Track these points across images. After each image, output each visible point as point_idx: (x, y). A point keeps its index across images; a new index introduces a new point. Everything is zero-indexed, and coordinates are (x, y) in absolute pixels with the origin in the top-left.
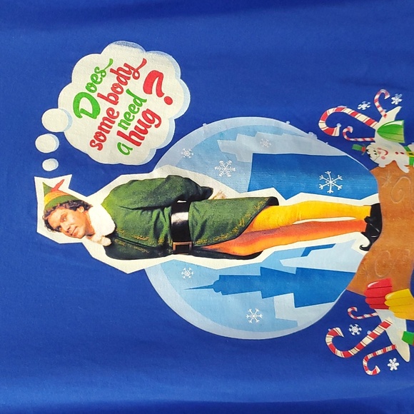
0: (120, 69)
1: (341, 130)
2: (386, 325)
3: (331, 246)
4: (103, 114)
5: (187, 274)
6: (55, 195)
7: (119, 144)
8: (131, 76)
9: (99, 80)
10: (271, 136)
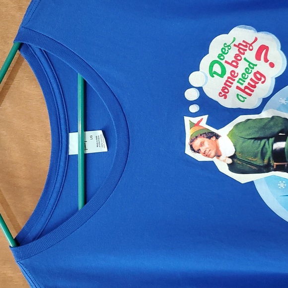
0: (240, 44)
4: (228, 74)
5: (282, 185)
6: (197, 128)
7: (238, 95)
8: (247, 49)
9: (226, 52)
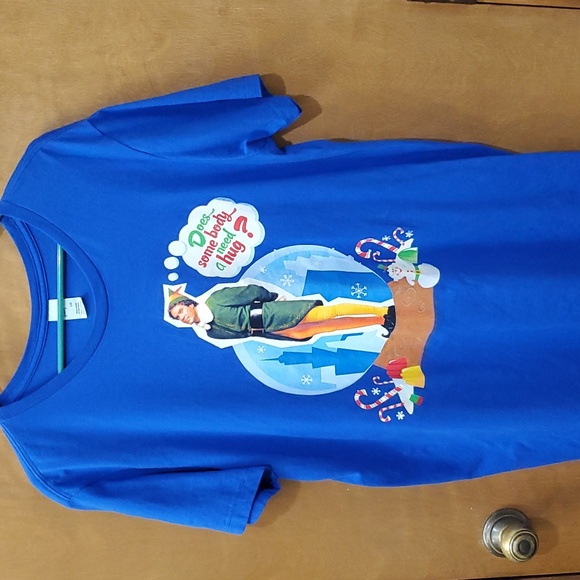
0: (219, 215)
1: (372, 254)
2: (399, 389)
3: (361, 334)
4: (208, 244)
5: (261, 350)
6: (176, 296)
7: (217, 263)
8: (226, 220)
9: (205, 222)
10: (321, 258)
